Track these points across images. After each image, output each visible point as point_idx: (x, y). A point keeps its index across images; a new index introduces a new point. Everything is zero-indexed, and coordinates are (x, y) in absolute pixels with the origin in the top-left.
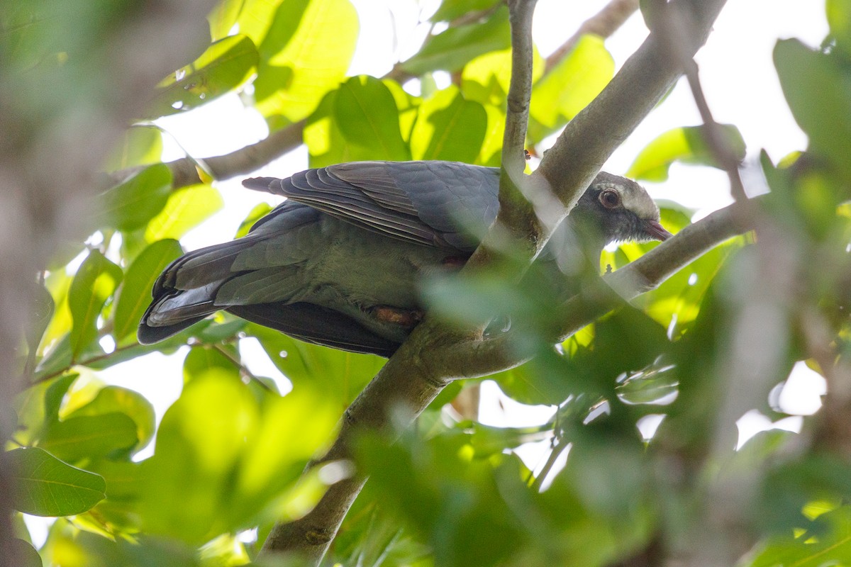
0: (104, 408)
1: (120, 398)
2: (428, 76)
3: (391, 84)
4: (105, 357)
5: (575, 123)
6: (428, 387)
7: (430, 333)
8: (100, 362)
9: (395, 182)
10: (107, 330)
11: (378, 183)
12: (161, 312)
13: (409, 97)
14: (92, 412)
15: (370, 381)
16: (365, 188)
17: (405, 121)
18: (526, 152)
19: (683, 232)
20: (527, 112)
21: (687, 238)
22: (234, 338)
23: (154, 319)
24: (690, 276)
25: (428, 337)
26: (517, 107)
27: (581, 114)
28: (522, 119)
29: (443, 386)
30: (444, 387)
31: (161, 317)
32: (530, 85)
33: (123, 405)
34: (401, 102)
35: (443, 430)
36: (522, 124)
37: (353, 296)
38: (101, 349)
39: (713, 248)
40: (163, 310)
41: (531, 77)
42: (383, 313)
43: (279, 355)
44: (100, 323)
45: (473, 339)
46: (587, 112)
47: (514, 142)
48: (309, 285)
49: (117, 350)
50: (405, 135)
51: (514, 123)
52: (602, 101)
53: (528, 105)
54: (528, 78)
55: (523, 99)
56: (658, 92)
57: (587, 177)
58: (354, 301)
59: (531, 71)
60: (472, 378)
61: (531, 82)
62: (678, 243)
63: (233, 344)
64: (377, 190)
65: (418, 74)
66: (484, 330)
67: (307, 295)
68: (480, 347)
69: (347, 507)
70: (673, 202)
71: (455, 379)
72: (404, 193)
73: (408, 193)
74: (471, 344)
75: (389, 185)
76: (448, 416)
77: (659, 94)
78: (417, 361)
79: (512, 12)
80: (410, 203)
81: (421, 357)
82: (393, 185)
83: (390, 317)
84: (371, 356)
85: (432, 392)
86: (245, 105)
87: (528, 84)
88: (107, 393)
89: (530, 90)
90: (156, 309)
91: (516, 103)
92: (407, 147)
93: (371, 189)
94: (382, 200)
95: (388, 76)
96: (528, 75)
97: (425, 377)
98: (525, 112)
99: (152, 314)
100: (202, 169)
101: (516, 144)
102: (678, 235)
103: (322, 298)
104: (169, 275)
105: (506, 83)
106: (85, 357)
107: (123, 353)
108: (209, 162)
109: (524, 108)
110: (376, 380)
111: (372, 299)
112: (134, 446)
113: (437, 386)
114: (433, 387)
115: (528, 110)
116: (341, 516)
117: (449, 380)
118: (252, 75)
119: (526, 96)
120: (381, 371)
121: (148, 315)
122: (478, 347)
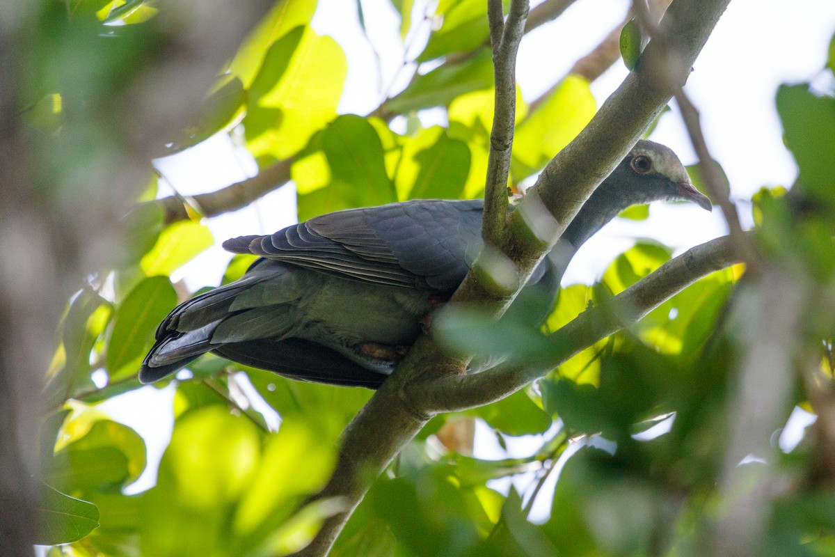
0: (97, 442)
1: (112, 431)
2: (412, 115)
3: (376, 123)
4: (98, 391)
5: (557, 161)
6: (412, 421)
7: (415, 367)
8: (93, 397)
9: (374, 232)
10: (99, 365)
11: (359, 236)
12: (162, 353)
13: (395, 135)
14: (84, 446)
15: (356, 415)
16: (346, 243)
17: (391, 160)
18: (509, 189)
19: (663, 268)
20: (511, 150)
21: (668, 274)
22: (223, 372)
23: (156, 360)
24: (669, 311)
25: (412, 371)
26: (499, 145)
27: (562, 152)
28: (505, 157)
29: (427, 419)
30: (428, 421)
31: (162, 357)
32: (513, 124)
33: (115, 438)
34: (387, 142)
35: (428, 462)
36: (505, 162)
37: (339, 333)
38: (93, 383)
39: (692, 283)
40: (164, 351)
41: (514, 115)
42: (367, 348)
43: (267, 389)
44: (93, 358)
45: (457, 373)
46: (568, 150)
47: (497, 180)
48: (300, 322)
49: (109, 384)
50: (390, 173)
51: (497, 161)
52: (584, 140)
53: (511, 144)
54: (511, 117)
55: (506, 137)
56: (639, 131)
57: (569, 214)
58: (340, 338)
59: (514, 110)
60: (456, 411)
61: (514, 121)
62: (658, 279)
63: (223, 379)
64: (357, 244)
65: (403, 112)
66: (467, 364)
67: (298, 332)
68: (464, 381)
69: (333, 538)
70: (653, 240)
71: (438, 412)
72: (383, 242)
73: (387, 242)
74: (455, 378)
75: (368, 236)
76: (433, 449)
77: (639, 133)
78: (402, 394)
79: (495, 53)
80: (391, 252)
81: (406, 390)
82: (373, 235)
83: (374, 352)
84: (358, 389)
85: (416, 426)
86: (235, 145)
87: (511, 122)
88: (100, 426)
89: (513, 128)
90: (157, 352)
91: (500, 141)
92: (392, 185)
93: (352, 243)
94: (362, 252)
95: (374, 114)
96: (511, 114)
97: (409, 411)
98: (508, 150)
99: (153, 356)
100: (191, 206)
101: (499, 182)
102: (658, 271)
103: (310, 334)
104: (173, 319)
105: (489, 123)
106: (78, 392)
107: (116, 388)
108: (199, 199)
109: (507, 147)
110: (361, 413)
111: (357, 336)
112: (126, 478)
113: (422, 419)
114: (417, 420)
115: (511, 148)
116: (328, 547)
117: (433, 414)
118: (241, 114)
119: (509, 134)
120: (367, 405)
121: (151, 357)
122: (462, 380)
